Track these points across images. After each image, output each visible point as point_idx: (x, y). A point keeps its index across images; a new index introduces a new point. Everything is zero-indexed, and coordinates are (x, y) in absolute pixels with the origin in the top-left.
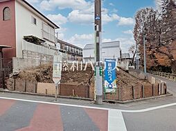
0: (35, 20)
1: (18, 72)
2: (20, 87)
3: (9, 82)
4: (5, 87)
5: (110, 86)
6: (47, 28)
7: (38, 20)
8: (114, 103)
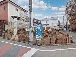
0: (17, 9)
1: (7, 30)
2: (6, 36)
3: (3, 34)
4: (1, 36)
5: (39, 37)
6: (23, 12)
7: (18, 9)
8: (39, 45)
